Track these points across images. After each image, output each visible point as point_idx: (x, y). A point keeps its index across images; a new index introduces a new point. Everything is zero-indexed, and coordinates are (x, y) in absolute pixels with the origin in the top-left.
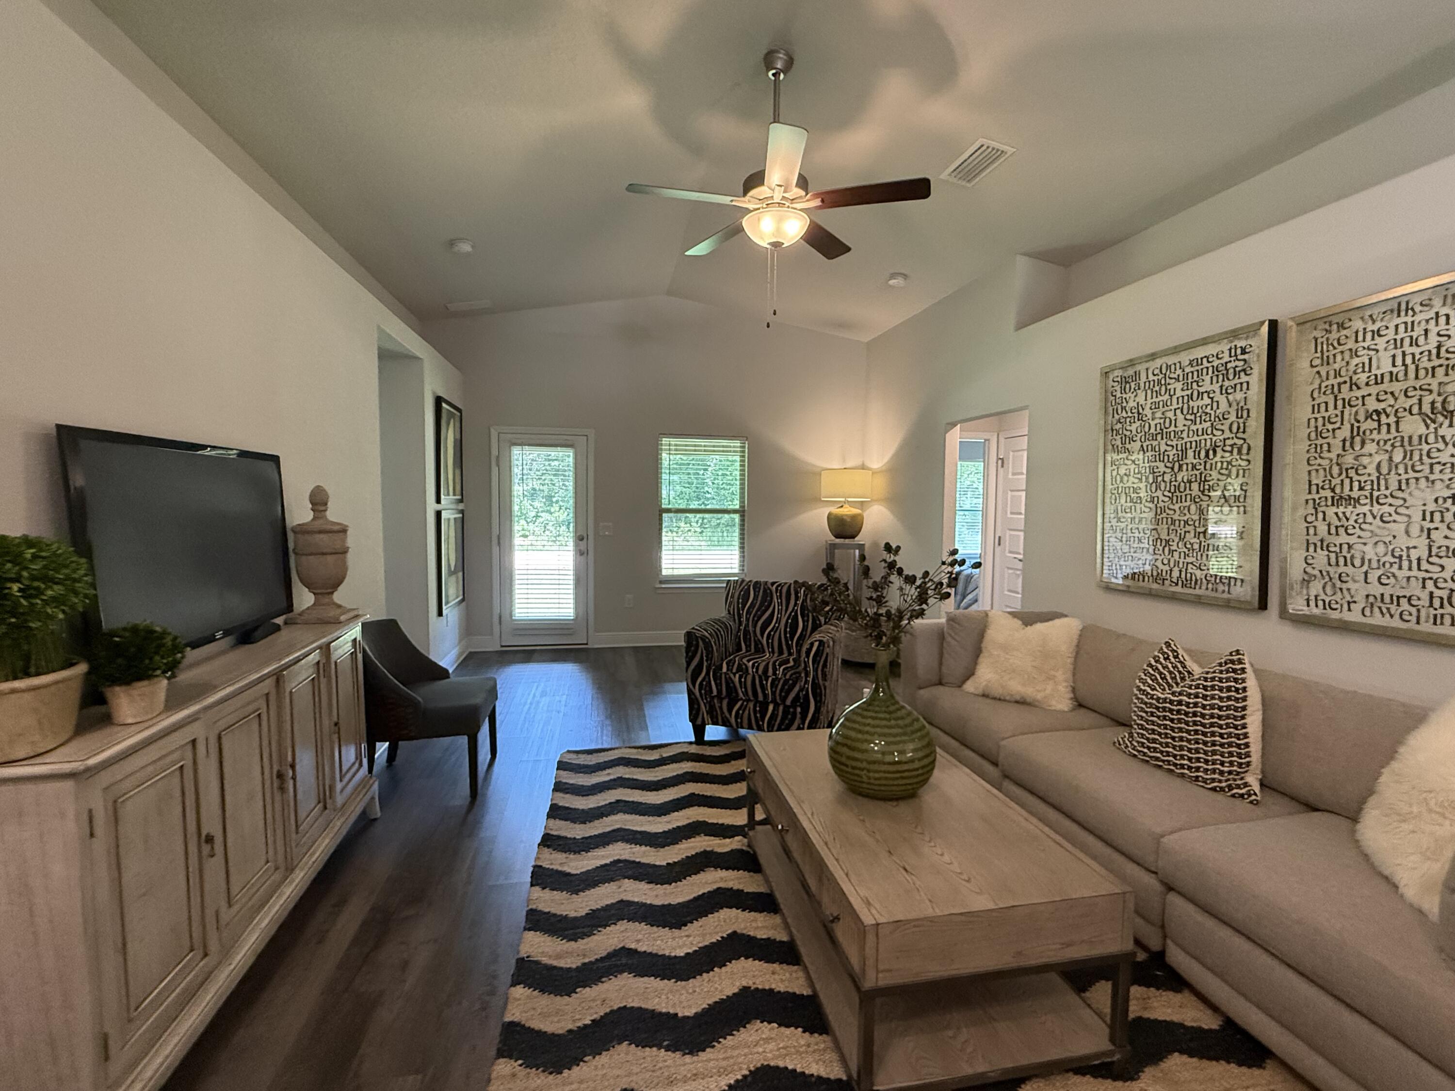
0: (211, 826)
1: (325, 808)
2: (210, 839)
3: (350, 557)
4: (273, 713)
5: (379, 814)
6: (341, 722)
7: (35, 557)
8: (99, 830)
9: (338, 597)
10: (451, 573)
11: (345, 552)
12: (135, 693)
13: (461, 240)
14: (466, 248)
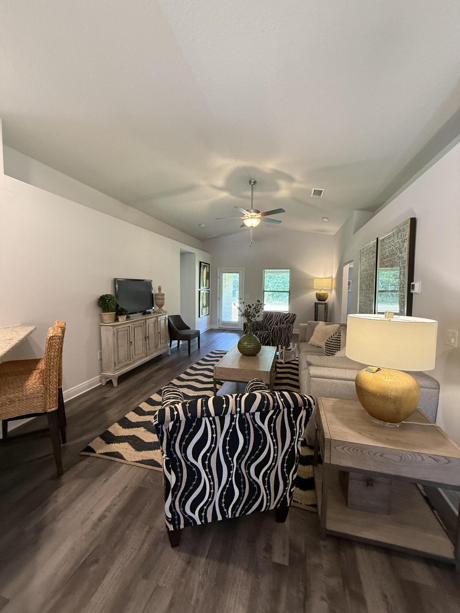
0: (132, 340)
1: (156, 348)
2: (131, 342)
3: (165, 300)
4: (145, 326)
5: (170, 354)
6: (161, 332)
7: (110, 297)
8: (115, 334)
9: (163, 308)
10: (203, 307)
11: (164, 299)
12: (121, 317)
13: (202, 224)
14: (203, 226)
